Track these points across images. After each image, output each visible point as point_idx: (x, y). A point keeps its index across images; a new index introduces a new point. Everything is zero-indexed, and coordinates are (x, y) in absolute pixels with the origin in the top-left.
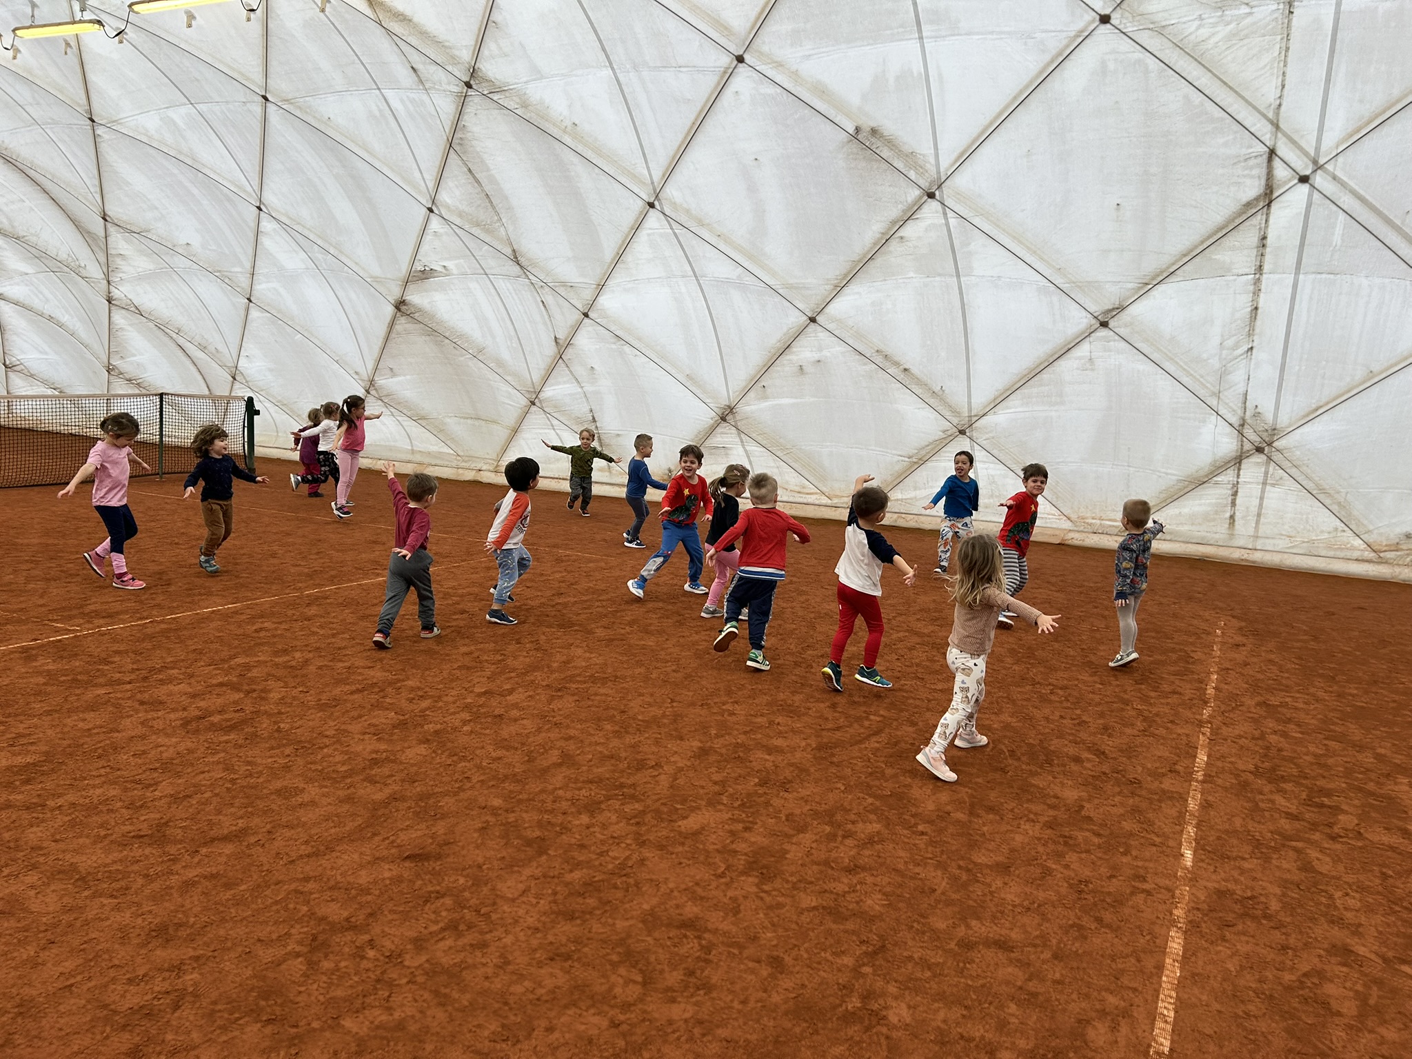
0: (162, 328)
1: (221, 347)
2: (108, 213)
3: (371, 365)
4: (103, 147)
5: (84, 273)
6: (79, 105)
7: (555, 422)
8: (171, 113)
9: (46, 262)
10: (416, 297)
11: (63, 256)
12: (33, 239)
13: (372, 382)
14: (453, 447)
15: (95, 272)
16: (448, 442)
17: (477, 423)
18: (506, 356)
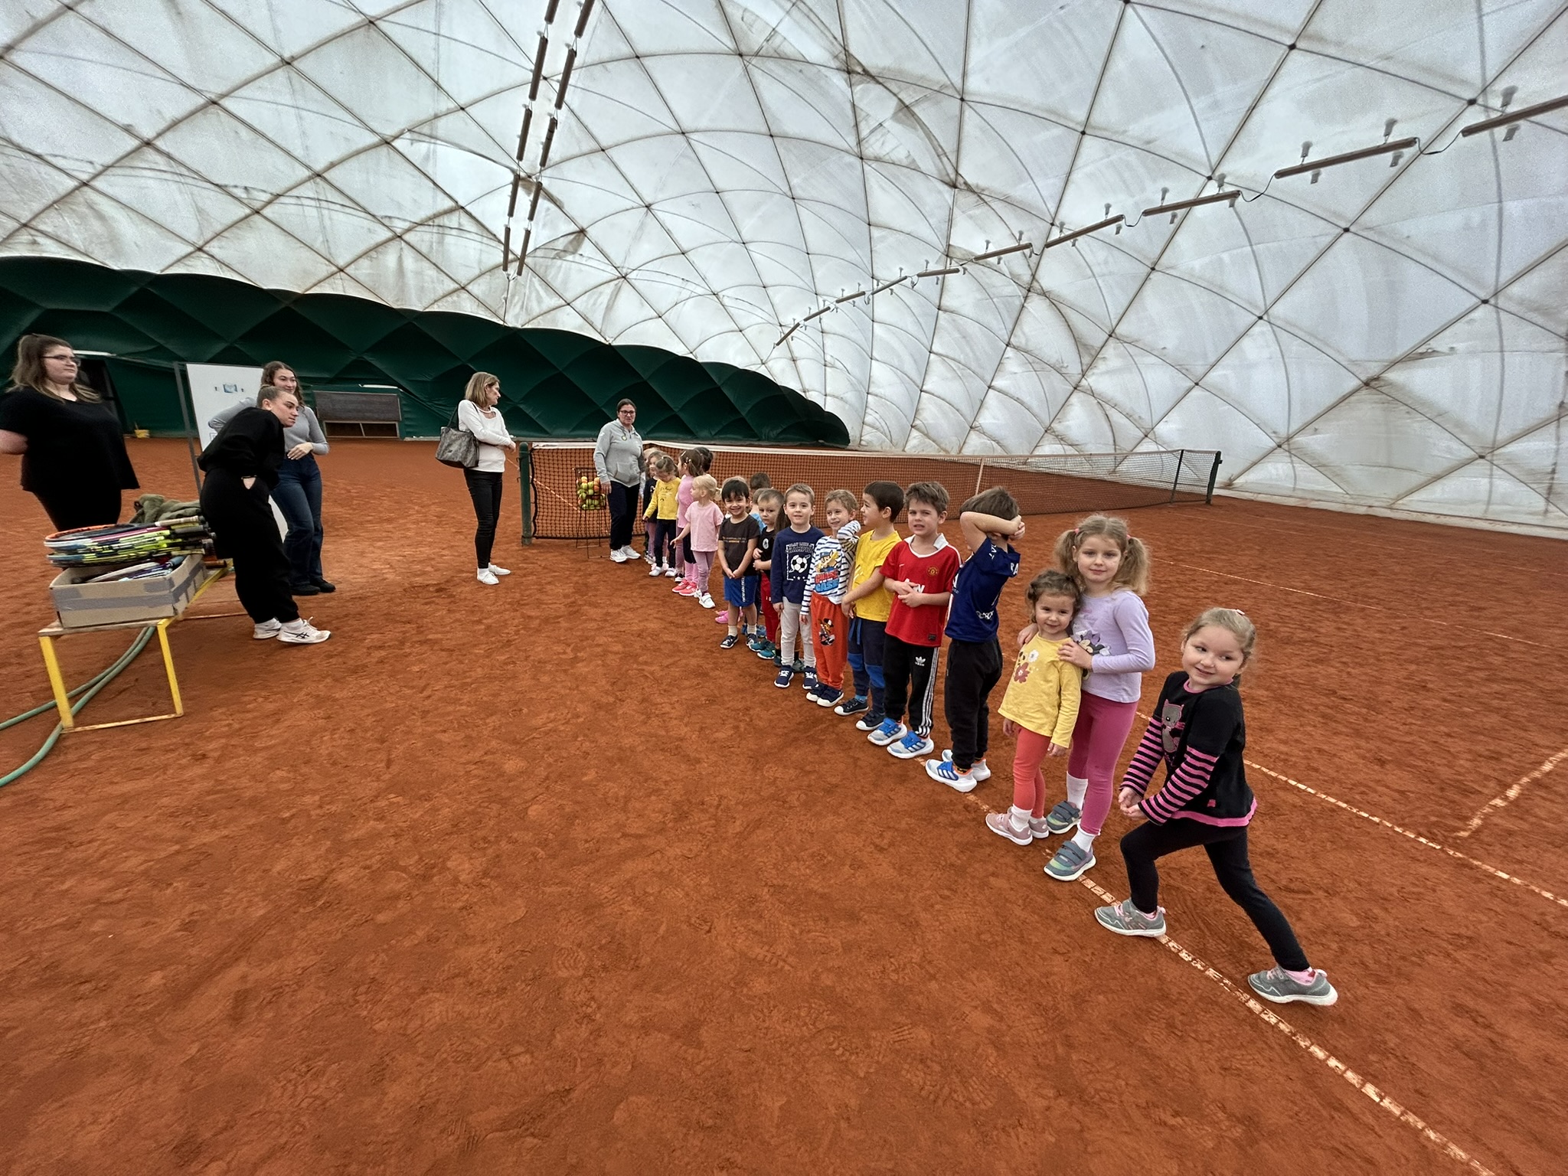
0: (1102, 402)
1: (1146, 416)
2: (1117, 331)
3: (1294, 427)
4: (1148, 285)
5: (1064, 370)
6: (1149, 259)
7: (1497, 472)
8: (1225, 256)
9: (1035, 365)
10: (1394, 376)
11: (1052, 361)
12: (1036, 352)
13: (1288, 439)
14: (1345, 487)
15: (1074, 369)
16: (1341, 484)
17: (1385, 470)
18: (1472, 417)
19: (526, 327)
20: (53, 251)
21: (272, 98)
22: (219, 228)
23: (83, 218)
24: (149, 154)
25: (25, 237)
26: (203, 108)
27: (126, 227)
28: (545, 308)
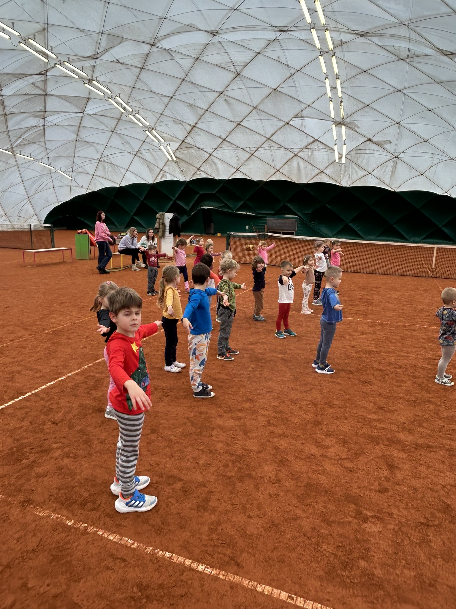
19: (351, 186)
20: (204, 176)
21: (253, 118)
22: (243, 162)
23: (211, 165)
24: (225, 142)
25: (198, 173)
26: (237, 126)
27: (220, 165)
28: (359, 177)
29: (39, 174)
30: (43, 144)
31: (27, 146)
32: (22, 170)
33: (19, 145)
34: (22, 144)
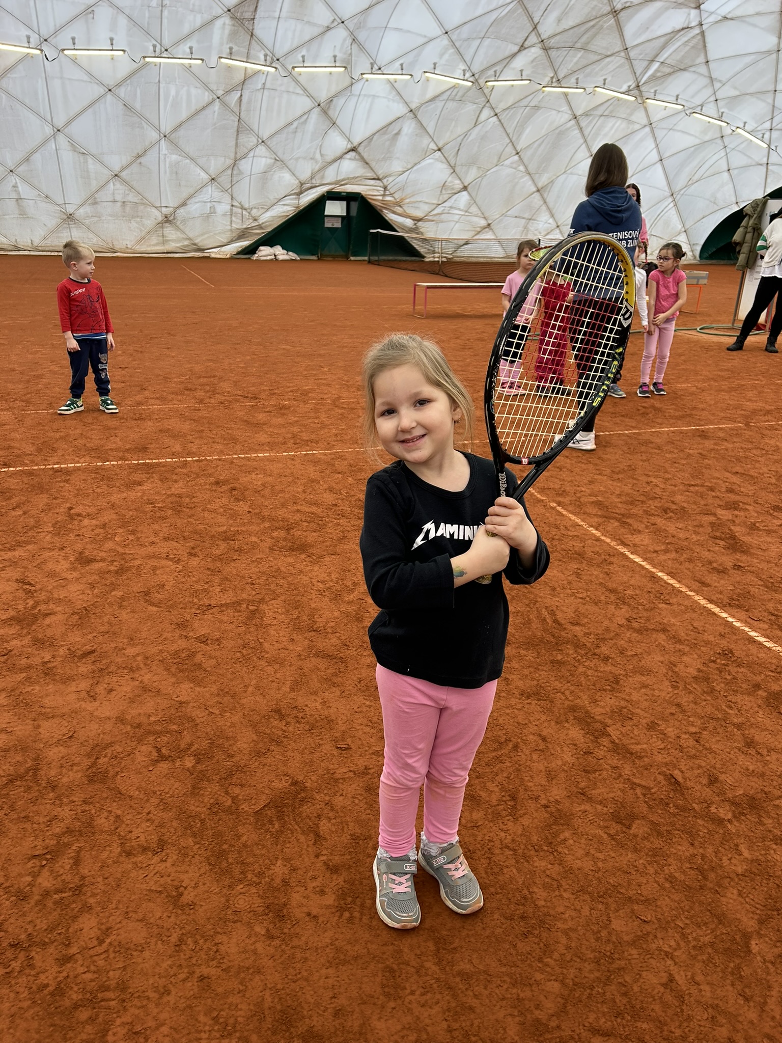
29: (697, 141)
30: (703, 69)
31: (671, 78)
32: (659, 134)
33: (653, 78)
34: (659, 74)
